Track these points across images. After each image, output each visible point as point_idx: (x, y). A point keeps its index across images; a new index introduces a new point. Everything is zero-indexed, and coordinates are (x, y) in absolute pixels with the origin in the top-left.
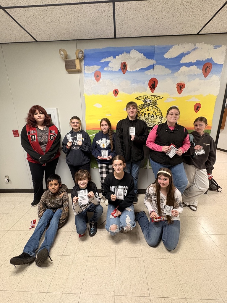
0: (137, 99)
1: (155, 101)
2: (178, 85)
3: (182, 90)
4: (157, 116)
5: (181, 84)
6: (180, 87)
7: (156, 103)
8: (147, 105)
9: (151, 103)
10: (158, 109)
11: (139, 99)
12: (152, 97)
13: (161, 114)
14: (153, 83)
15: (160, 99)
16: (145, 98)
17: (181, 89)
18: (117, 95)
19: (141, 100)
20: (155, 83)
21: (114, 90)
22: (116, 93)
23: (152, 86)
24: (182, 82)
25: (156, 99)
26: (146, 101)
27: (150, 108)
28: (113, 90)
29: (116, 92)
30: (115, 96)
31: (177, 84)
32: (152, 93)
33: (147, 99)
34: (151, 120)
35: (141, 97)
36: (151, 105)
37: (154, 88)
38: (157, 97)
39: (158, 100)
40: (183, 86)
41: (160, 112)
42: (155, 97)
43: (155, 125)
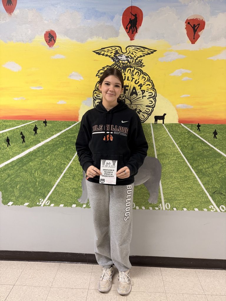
0: (97, 53)
1: (139, 59)
2: (188, 22)
3: (199, 33)
4: (143, 92)
5: (196, 20)
6: (194, 27)
7: (140, 64)
8: (119, 67)
9: (130, 63)
10: (147, 77)
11: (103, 55)
12: (131, 49)
13: (153, 88)
14: (133, 18)
15: (149, 54)
16: (117, 52)
17: (195, 31)
18: (53, 44)
19: (107, 55)
20: (136, 18)
21: (47, 32)
22: (50, 40)
23: (130, 25)
24: (198, 18)
25: (141, 54)
26: (117, 58)
27: (128, 74)
28: (44, 33)
29: (51, 38)
30: (50, 47)
31: (187, 20)
32: (131, 40)
33: (121, 53)
34: (130, 101)
35: (106, 49)
36: (130, 68)
37: (135, 30)
38: (142, 49)
39: (144, 56)
40: (199, 24)
41: (150, 84)
42: (139, 50)
43: (141, 111)
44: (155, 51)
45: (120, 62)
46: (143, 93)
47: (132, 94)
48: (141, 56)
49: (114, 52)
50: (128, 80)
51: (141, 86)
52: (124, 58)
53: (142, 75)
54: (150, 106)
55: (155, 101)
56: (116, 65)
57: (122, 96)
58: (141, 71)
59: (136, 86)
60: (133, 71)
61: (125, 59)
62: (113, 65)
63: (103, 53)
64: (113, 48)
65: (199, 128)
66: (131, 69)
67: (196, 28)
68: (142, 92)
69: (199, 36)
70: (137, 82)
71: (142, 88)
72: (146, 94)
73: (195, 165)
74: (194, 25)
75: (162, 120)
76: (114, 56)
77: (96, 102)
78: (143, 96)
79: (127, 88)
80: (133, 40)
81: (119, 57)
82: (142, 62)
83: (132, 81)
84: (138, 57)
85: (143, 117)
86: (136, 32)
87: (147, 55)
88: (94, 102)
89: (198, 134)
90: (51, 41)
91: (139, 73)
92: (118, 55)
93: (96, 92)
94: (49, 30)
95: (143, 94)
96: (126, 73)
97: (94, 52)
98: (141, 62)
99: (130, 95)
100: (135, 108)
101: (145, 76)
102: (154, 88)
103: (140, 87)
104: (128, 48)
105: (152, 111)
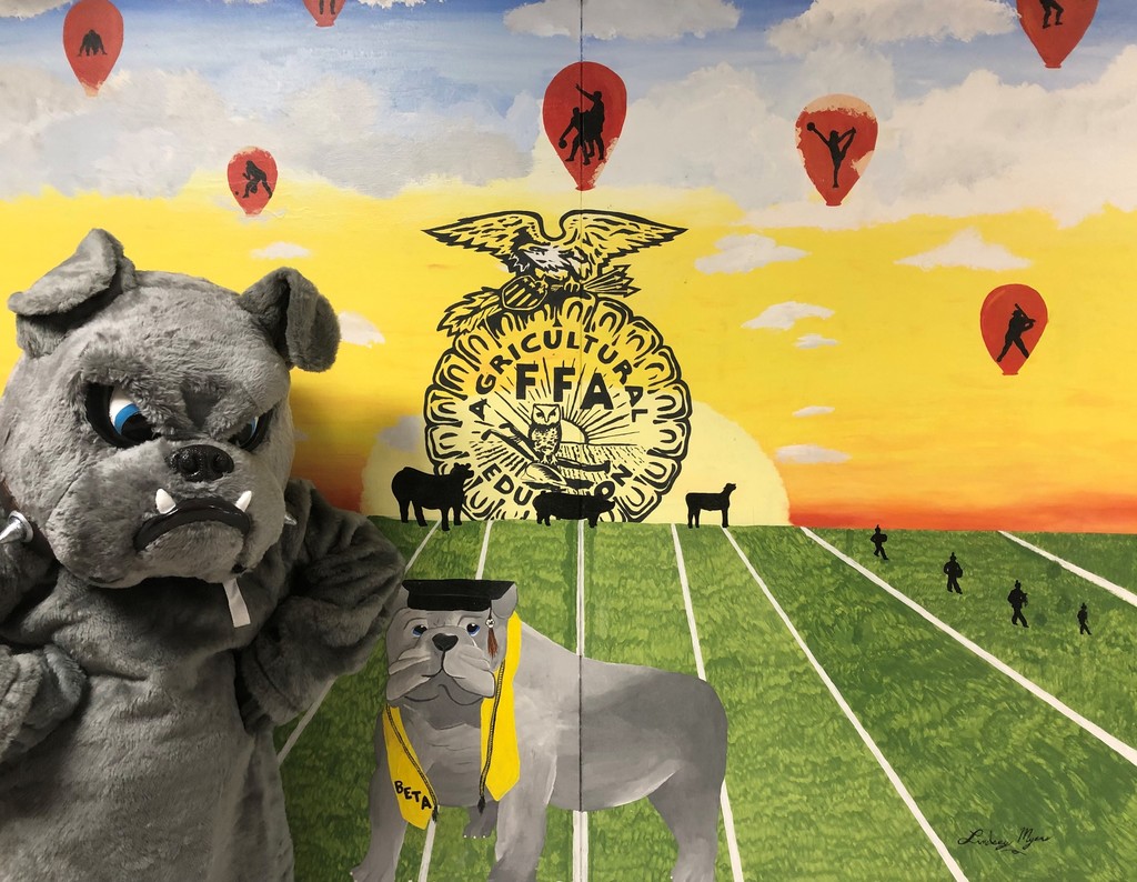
0: (442, 238)
1: (614, 262)
2: (809, 125)
3: (857, 165)
4: (635, 393)
5: (840, 114)
6: (833, 141)
7: (622, 283)
8: (535, 294)
9: (578, 277)
10: (647, 335)
11: (467, 244)
12: (582, 224)
13: (676, 378)
14: (587, 106)
15: (656, 242)
16: (523, 237)
17: (838, 156)
18: (262, 204)
19: (482, 248)
20: (599, 105)
21: (239, 158)
22: (251, 188)
23: (575, 132)
24: (848, 106)
25: (622, 241)
26: (525, 259)
27: (571, 323)
28: (229, 159)
29: (253, 178)
30: (249, 212)
31: (805, 114)
32: (581, 188)
33: (542, 240)
34: (582, 429)
35: (479, 224)
36: (577, 299)
37: (596, 151)
38: (628, 225)
39: (635, 250)
40: (853, 131)
41: (663, 361)
42: (614, 228)
43: (628, 474)
44: (682, 231)
45: (539, 273)
46: (634, 401)
47: (587, 404)
48: (623, 253)
49: (511, 233)
50: (571, 344)
51: (624, 369)
52: (552, 256)
53: (628, 328)
54: (664, 454)
55: (688, 432)
56: (522, 284)
57: (547, 411)
58: (623, 309)
59: (606, 370)
60: (592, 310)
61: (558, 262)
62: (508, 286)
63: (465, 236)
64: (509, 219)
65: (879, 548)
66: (584, 301)
67: (841, 145)
68: (632, 395)
69: (854, 177)
70: (607, 355)
71: (632, 380)
72: (647, 401)
73: (872, 712)
74: (834, 134)
75: (720, 512)
76: (514, 249)
77: (437, 434)
78: (635, 413)
79: (566, 378)
80: (589, 187)
81: (534, 256)
82: (629, 273)
83: (587, 350)
84: (612, 256)
85: (637, 499)
86: (602, 158)
87: (646, 245)
88: (428, 435)
89: (878, 574)
90: (254, 190)
91: (614, 317)
92: (526, 247)
93: (438, 393)
94: (249, 151)
95: (633, 403)
96: (562, 318)
97: (430, 232)
98: (623, 275)
99: (583, 407)
100: (604, 458)
101: (639, 331)
102: (679, 380)
103: (620, 374)
104: (571, 218)
105: (676, 473)
